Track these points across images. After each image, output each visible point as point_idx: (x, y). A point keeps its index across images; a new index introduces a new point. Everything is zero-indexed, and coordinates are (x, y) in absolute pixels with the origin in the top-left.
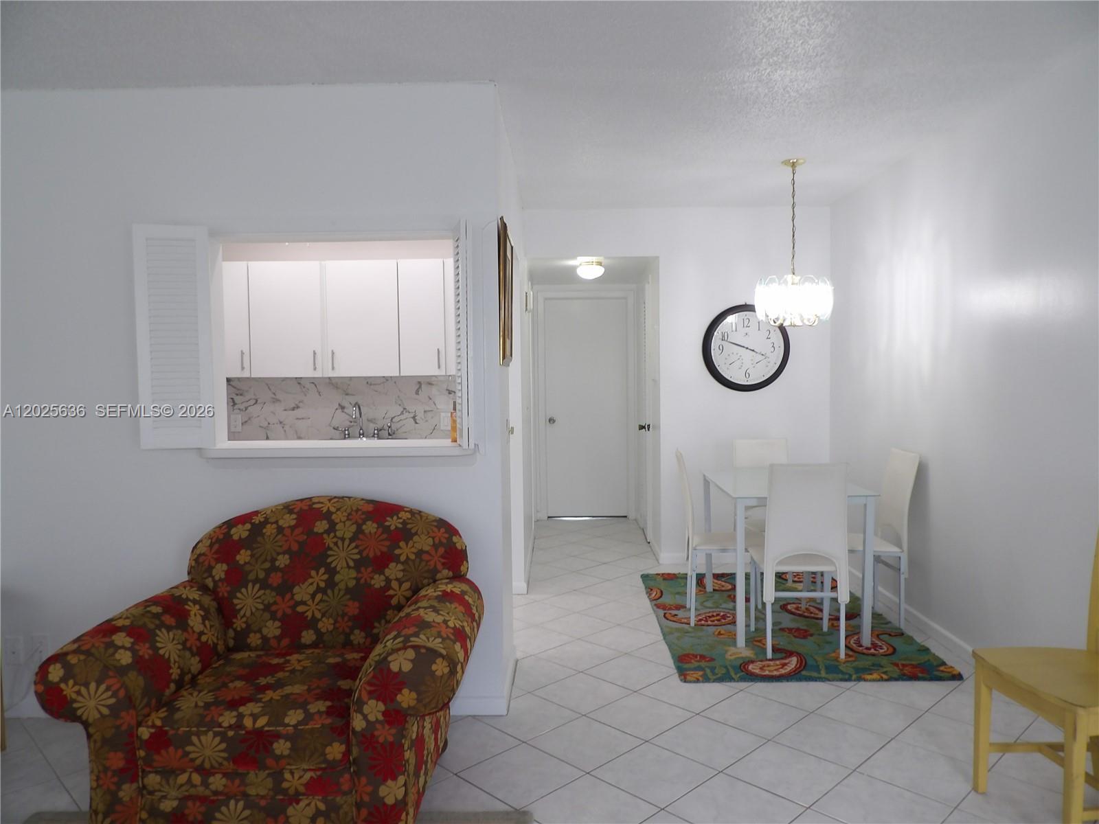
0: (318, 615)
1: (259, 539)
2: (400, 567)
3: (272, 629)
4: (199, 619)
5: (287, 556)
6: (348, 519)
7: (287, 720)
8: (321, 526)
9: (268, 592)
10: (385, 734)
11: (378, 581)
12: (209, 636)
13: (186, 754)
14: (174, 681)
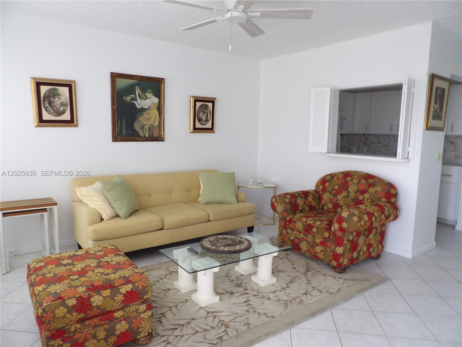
0: (343, 204)
1: (332, 180)
2: (369, 195)
3: (330, 206)
4: (311, 198)
5: (338, 186)
7: (317, 223)
8: (349, 179)
9: (331, 195)
10: (339, 234)
11: (361, 198)
12: (313, 204)
13: (295, 226)
14: (300, 210)
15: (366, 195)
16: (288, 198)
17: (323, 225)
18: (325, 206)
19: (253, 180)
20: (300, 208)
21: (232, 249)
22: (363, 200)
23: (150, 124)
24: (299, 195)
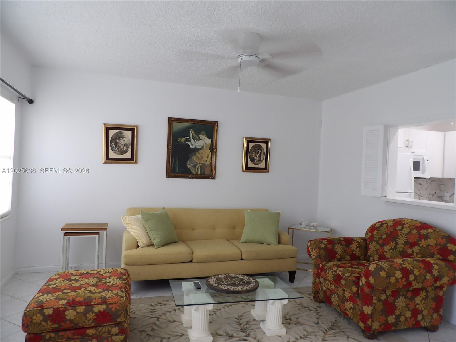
0: (389, 257)
1: (381, 228)
2: (419, 248)
3: (376, 257)
4: (355, 247)
5: (386, 235)
6: (409, 227)
7: (346, 275)
8: (399, 228)
9: (378, 245)
10: (366, 290)
11: (409, 251)
12: (357, 253)
13: (326, 275)
14: (337, 259)
15: (416, 249)
16: (324, 244)
17: (352, 277)
18: (371, 257)
19: (306, 222)
20: (338, 256)
21: (232, 289)
22: (412, 254)
23: (202, 163)
24: (339, 242)
